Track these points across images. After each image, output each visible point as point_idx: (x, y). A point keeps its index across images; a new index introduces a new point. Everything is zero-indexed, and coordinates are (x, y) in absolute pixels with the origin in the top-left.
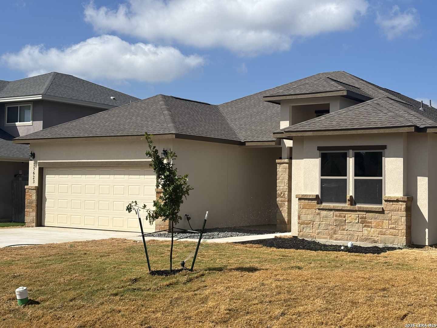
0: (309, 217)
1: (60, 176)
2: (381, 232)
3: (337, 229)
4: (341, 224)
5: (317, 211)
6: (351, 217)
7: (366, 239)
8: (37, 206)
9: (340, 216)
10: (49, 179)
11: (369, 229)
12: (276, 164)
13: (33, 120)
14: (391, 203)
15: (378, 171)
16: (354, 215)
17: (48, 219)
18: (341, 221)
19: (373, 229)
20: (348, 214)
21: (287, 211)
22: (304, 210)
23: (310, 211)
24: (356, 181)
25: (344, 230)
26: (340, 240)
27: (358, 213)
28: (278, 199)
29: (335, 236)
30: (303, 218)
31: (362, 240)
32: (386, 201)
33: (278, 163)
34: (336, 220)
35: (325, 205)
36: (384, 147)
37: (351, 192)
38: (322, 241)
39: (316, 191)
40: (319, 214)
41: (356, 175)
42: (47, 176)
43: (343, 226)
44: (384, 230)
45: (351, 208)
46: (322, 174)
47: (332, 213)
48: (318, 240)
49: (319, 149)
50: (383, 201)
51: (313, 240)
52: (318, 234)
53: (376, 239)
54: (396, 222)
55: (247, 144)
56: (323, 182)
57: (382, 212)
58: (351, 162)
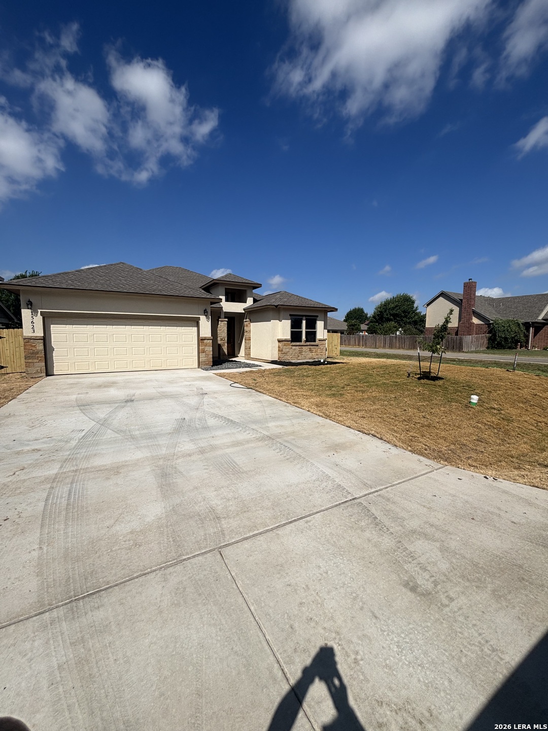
0: (287, 350)
4: (301, 352)
5: (291, 347)
7: (311, 358)
8: (45, 356)
9: (301, 348)
14: (321, 341)
15: (314, 327)
16: (306, 347)
19: (313, 353)
20: (304, 347)
23: (288, 347)
24: (306, 331)
25: (302, 355)
26: (300, 360)
27: (309, 347)
30: (284, 350)
31: (309, 359)
32: (319, 340)
34: (299, 350)
35: (293, 343)
36: (317, 316)
37: (304, 337)
38: (293, 361)
39: (289, 337)
40: (291, 348)
41: (306, 329)
44: (318, 353)
45: (305, 344)
46: (292, 328)
47: (297, 347)
48: (291, 361)
49: (291, 315)
50: (317, 340)
52: (291, 358)
53: (315, 357)
54: (322, 349)
56: (292, 331)
57: (317, 345)
58: (304, 322)
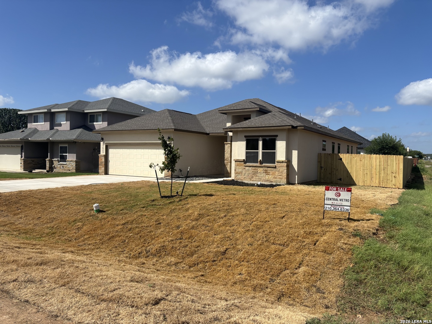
0: (240, 170)
1: (116, 150)
2: (274, 177)
3: (254, 175)
4: (255, 173)
5: (244, 167)
6: (260, 170)
7: (267, 181)
8: (105, 164)
9: (255, 170)
10: (111, 151)
11: (269, 176)
12: (224, 144)
13: (103, 121)
14: (280, 163)
15: (274, 147)
16: (261, 169)
17: (111, 171)
18: (255, 172)
19: (270, 176)
21: (229, 167)
22: (238, 167)
23: (240, 167)
24: (263, 152)
25: (257, 176)
26: (254, 181)
27: (264, 168)
28: (225, 162)
29: (252, 179)
30: (237, 170)
31: (265, 181)
32: (277, 162)
33: (226, 144)
34: (253, 171)
35: (248, 164)
36: (277, 136)
37: (260, 158)
38: (246, 182)
39: (243, 157)
40: (245, 169)
41: (263, 149)
42: (110, 150)
43: (256, 174)
44: (276, 176)
45: (261, 165)
46: (246, 150)
47: (251, 168)
48: (244, 181)
49: (245, 136)
50: (276, 162)
51: (242, 181)
52: (244, 178)
53: (272, 180)
54: (282, 172)
55: (210, 134)
56: (247, 153)
57: (275, 167)
58: (260, 143)
